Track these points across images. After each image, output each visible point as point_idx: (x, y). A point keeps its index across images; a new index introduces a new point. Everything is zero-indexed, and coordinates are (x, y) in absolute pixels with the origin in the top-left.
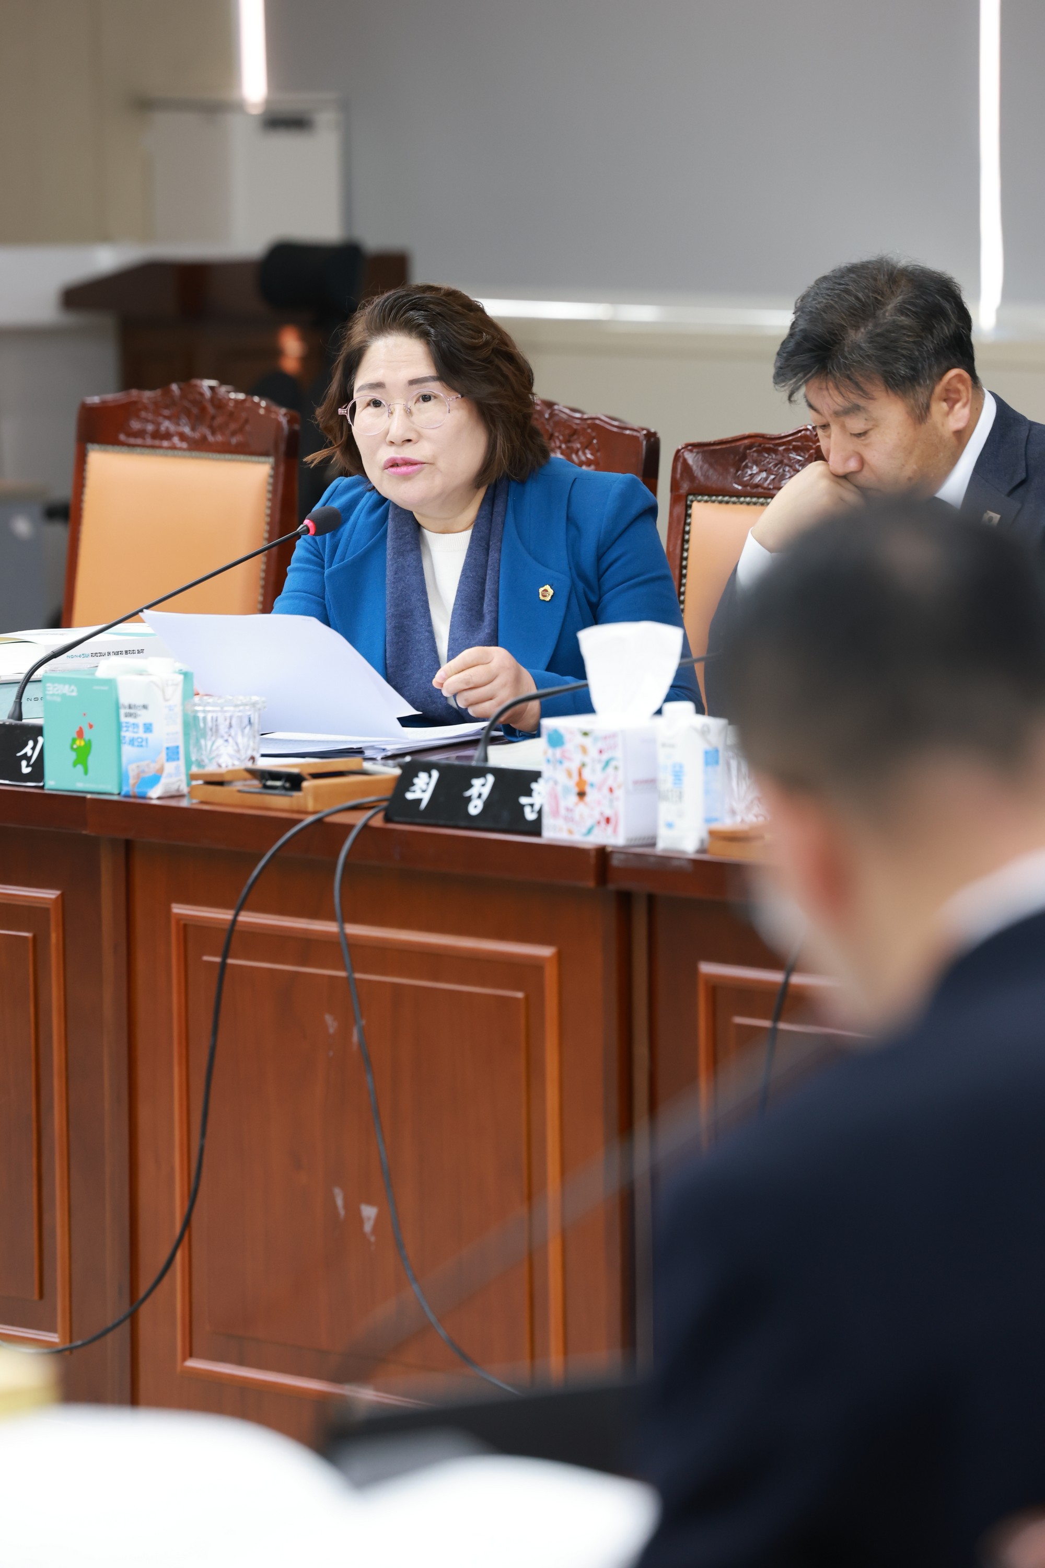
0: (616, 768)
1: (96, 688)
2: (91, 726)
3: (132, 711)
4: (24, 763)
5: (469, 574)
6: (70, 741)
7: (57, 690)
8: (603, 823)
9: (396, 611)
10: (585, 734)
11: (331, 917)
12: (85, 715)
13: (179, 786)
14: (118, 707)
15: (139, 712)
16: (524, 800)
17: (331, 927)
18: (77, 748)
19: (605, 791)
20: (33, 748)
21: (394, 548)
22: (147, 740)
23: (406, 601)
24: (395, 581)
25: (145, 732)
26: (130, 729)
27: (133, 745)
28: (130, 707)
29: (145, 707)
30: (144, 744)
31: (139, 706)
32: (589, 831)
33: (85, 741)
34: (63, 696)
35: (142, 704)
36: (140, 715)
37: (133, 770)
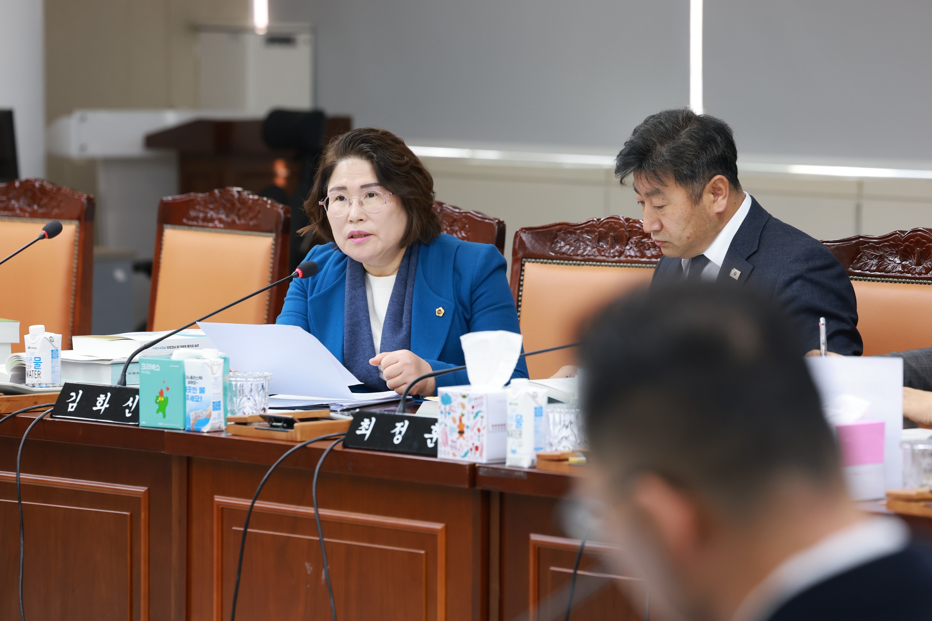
0: (482, 417)
1: (171, 366)
2: (168, 389)
3: (193, 380)
4: (127, 411)
5: (394, 299)
6: (155, 398)
7: (148, 368)
8: (474, 450)
9: (351, 322)
10: (464, 397)
11: (310, 504)
12: (164, 382)
13: (220, 425)
14: (184, 377)
15: (197, 381)
16: (426, 436)
17: (311, 510)
18: (159, 402)
19: (475, 430)
20: (133, 402)
21: (350, 285)
22: (201, 397)
23: (356, 316)
24: (350, 304)
25: (200, 393)
26: (192, 391)
27: (193, 400)
28: (192, 378)
29: (200, 378)
30: (199, 400)
31: (197, 377)
32: (466, 455)
33: (164, 397)
34: (152, 371)
35: (198, 376)
36: (197, 383)
37: (193, 415)
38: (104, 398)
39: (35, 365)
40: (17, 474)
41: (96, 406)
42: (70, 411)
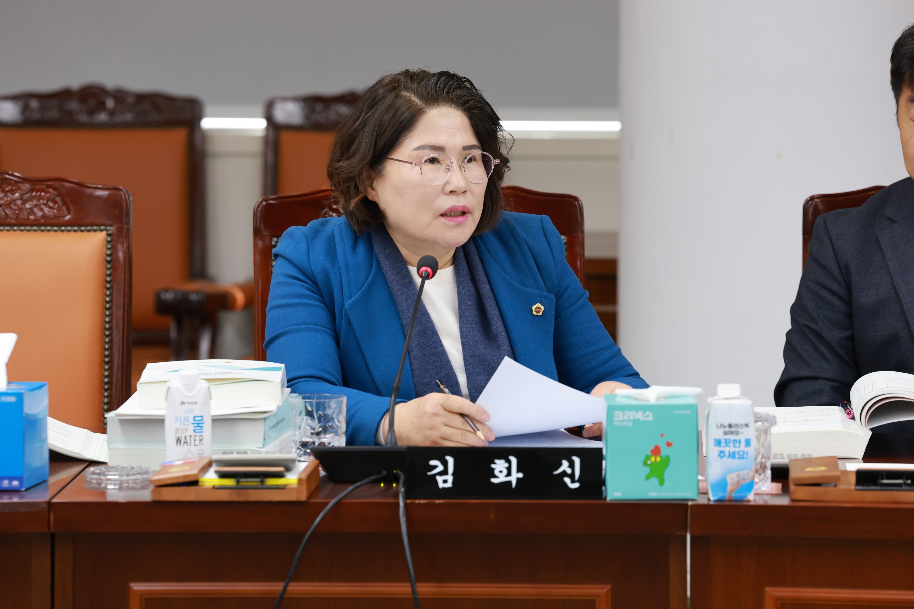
1: (675, 412)
2: (669, 444)
3: (733, 429)
4: (567, 480)
5: (467, 302)
6: (643, 458)
7: (628, 417)
12: (662, 435)
15: (740, 430)
18: (652, 463)
20: (572, 467)
22: (747, 452)
25: (745, 446)
26: (731, 445)
27: (734, 457)
28: (730, 426)
30: (745, 456)
31: (742, 425)
33: (662, 457)
34: (636, 422)
35: (744, 423)
36: (742, 433)
37: (733, 479)
38: (507, 465)
39: (195, 427)
40: (413, 587)
41: (496, 477)
42: (443, 488)
